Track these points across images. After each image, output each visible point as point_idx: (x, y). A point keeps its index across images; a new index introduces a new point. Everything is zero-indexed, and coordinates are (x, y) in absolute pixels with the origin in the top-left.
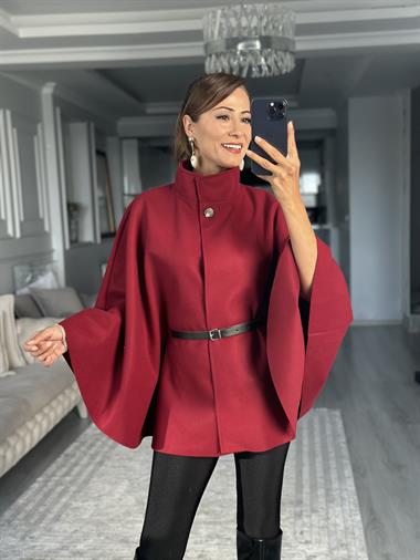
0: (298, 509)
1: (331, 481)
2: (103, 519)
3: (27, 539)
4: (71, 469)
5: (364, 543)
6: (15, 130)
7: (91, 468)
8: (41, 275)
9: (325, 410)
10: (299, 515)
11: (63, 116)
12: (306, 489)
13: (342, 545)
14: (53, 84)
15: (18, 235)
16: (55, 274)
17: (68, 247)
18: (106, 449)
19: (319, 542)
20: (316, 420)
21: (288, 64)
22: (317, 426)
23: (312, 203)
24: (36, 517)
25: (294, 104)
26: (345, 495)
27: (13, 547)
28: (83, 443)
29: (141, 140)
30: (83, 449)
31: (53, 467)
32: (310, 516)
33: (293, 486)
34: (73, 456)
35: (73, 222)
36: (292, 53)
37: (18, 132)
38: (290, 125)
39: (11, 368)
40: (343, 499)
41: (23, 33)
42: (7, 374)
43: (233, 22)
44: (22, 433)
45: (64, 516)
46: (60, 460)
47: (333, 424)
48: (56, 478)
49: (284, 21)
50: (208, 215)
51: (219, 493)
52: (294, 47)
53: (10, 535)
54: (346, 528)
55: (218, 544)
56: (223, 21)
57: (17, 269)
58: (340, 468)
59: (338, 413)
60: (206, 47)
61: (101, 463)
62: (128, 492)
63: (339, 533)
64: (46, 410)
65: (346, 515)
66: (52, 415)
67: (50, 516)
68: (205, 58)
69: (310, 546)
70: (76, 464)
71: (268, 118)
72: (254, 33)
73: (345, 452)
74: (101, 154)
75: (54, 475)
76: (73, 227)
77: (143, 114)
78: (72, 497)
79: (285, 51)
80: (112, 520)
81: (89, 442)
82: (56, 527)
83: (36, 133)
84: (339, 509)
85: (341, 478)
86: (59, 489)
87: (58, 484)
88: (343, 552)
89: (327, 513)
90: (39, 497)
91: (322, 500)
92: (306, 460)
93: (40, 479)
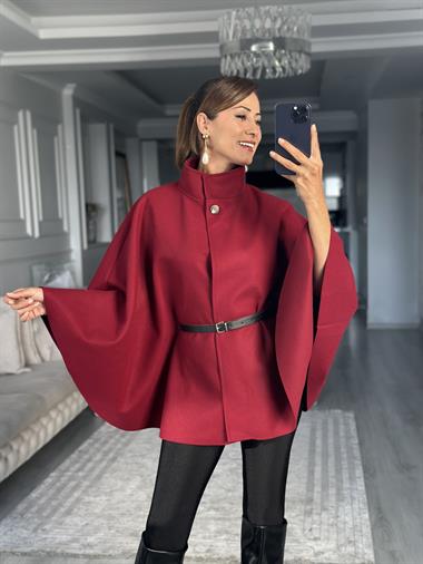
0: (308, 507)
1: (342, 481)
2: (114, 513)
3: (39, 531)
4: (84, 465)
5: (371, 540)
6: (35, 131)
7: (104, 464)
8: (59, 274)
9: (339, 411)
10: (309, 513)
11: (82, 117)
12: (318, 489)
13: (350, 542)
14: (73, 85)
15: (37, 234)
16: (73, 273)
17: (85, 246)
18: (119, 446)
19: (328, 539)
20: (330, 421)
21: (303, 65)
22: (331, 427)
23: (334, 206)
24: (48, 511)
25: (316, 106)
26: (355, 495)
27: (25, 538)
28: (97, 441)
29: (161, 141)
30: (97, 445)
31: (67, 462)
32: (320, 514)
33: (304, 486)
34: (86, 452)
35: (91, 222)
36: (308, 54)
37: (38, 133)
38: (314, 127)
39: (27, 365)
40: (353, 498)
41: (43, 34)
42: (22, 370)
43: (247, 24)
44: (36, 428)
45: (75, 510)
46: (74, 456)
47: (346, 424)
48: (69, 473)
49: (300, 22)
50: (213, 212)
51: (229, 491)
52: (309, 48)
53: (23, 527)
54: (355, 526)
55: (227, 540)
56: (238, 22)
57: (35, 268)
58: (352, 469)
59: (351, 415)
60: (221, 48)
61: (114, 460)
62: (139, 488)
63: (348, 530)
64: (61, 407)
65: (355, 515)
66: (67, 412)
67: (62, 510)
68: (220, 59)
69: (319, 542)
70: (89, 460)
71: (292, 121)
72: (267, 35)
73: (357, 453)
74: (120, 155)
75: (67, 470)
76: (91, 227)
77: (162, 115)
78: (85, 492)
79: (300, 52)
80: (123, 514)
81: (103, 440)
82: (68, 520)
83: (56, 134)
84: (348, 507)
85: (352, 479)
86: (73, 484)
87: (71, 479)
88: (350, 549)
89: (337, 511)
90: (52, 492)
91: (333, 499)
92: (318, 460)
93: (53, 474)
